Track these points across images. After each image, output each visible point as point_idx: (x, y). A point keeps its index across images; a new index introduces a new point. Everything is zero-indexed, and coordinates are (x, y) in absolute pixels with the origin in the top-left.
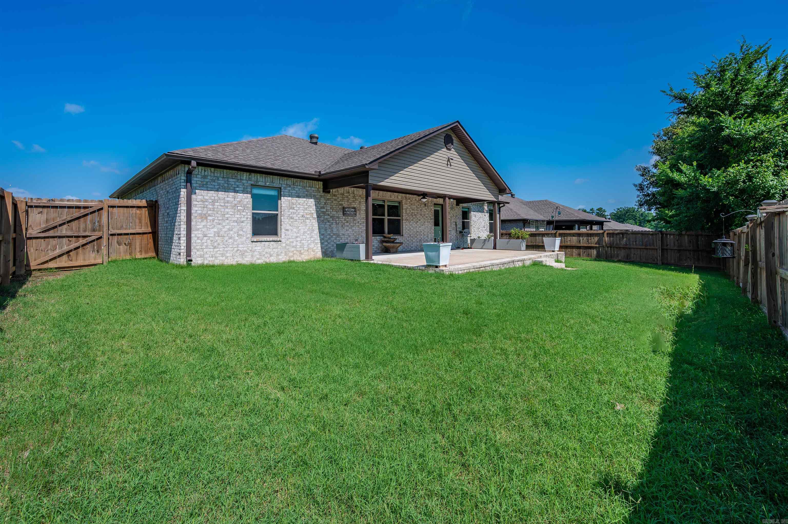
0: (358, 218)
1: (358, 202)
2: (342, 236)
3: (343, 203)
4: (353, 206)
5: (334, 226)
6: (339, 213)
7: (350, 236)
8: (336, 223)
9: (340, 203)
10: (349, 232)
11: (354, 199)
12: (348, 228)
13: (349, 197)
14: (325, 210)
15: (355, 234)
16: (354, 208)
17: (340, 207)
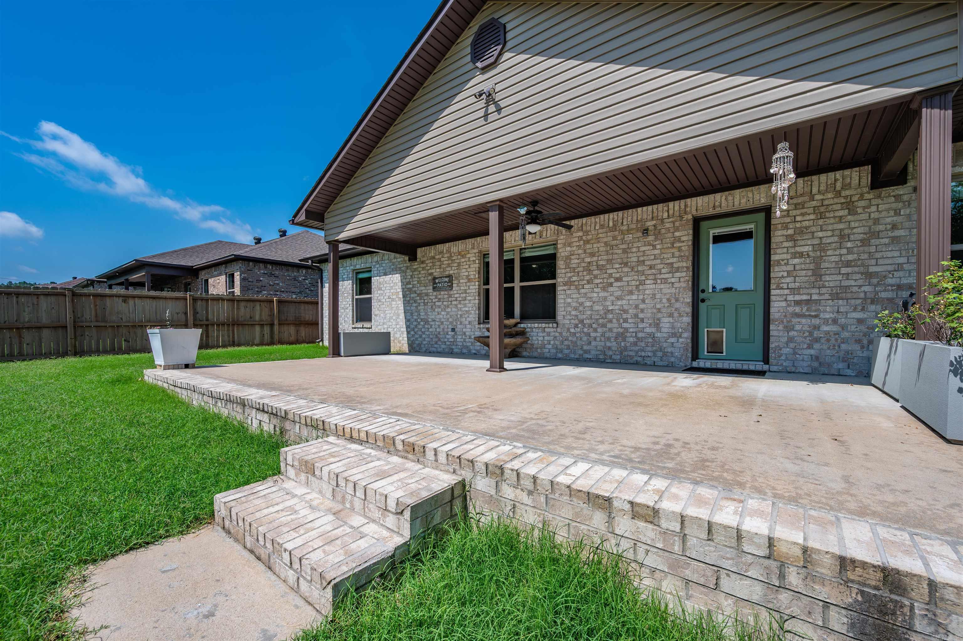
0: (455, 292)
1: (456, 265)
2: (431, 323)
3: (433, 271)
4: (447, 273)
5: (421, 307)
6: (428, 288)
7: (442, 323)
8: (424, 303)
9: (430, 271)
10: (441, 316)
11: (450, 262)
12: (440, 310)
13: (442, 259)
14: (411, 286)
15: (450, 320)
16: (450, 276)
17: (430, 278)
